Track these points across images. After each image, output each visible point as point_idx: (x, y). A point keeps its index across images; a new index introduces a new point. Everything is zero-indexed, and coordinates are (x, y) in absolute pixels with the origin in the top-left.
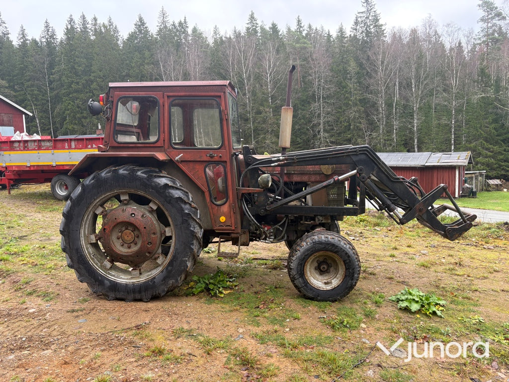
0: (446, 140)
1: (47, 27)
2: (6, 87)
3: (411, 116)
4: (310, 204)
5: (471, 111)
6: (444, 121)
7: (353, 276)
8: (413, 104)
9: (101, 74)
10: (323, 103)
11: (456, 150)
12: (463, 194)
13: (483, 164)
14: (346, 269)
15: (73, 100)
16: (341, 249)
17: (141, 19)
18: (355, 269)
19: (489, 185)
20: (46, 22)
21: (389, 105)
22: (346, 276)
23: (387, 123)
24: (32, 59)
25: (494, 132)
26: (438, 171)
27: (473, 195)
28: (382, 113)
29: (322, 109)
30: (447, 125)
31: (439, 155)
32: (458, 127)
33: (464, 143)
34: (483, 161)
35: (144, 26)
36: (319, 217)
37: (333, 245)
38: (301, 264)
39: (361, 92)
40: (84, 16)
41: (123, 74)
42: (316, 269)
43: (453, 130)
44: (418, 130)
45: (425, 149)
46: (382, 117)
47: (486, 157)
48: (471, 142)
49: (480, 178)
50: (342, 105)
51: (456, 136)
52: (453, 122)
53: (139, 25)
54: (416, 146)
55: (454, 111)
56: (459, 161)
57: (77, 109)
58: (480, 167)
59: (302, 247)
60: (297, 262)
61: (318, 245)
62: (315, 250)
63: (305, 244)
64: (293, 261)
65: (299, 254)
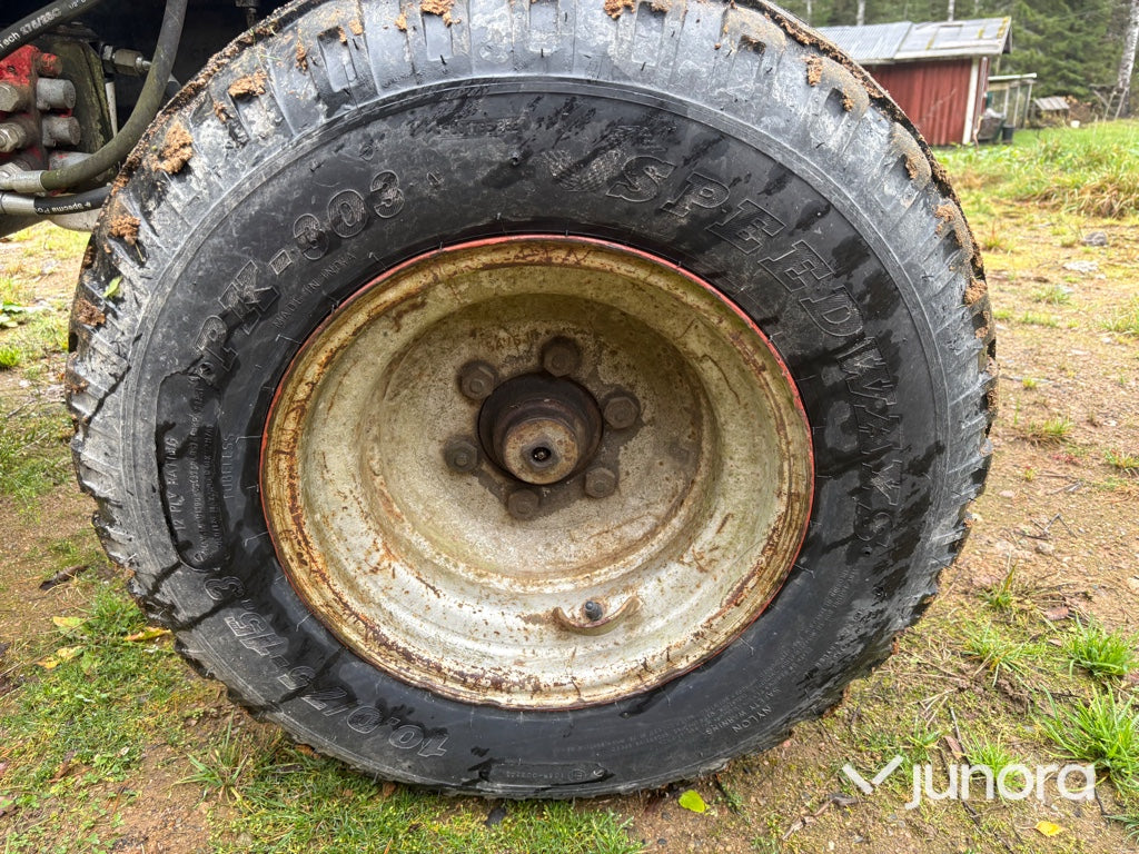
12: (981, 137)
16: (783, 175)
18: (942, 467)
19: (1038, 113)
26: (925, 73)
27: (1004, 138)
31: (931, 28)
56: (982, 42)
59: (175, 187)
60: (140, 425)
61: (405, 128)
62: (369, 220)
63: (211, 132)
64: (93, 404)
65: (145, 301)
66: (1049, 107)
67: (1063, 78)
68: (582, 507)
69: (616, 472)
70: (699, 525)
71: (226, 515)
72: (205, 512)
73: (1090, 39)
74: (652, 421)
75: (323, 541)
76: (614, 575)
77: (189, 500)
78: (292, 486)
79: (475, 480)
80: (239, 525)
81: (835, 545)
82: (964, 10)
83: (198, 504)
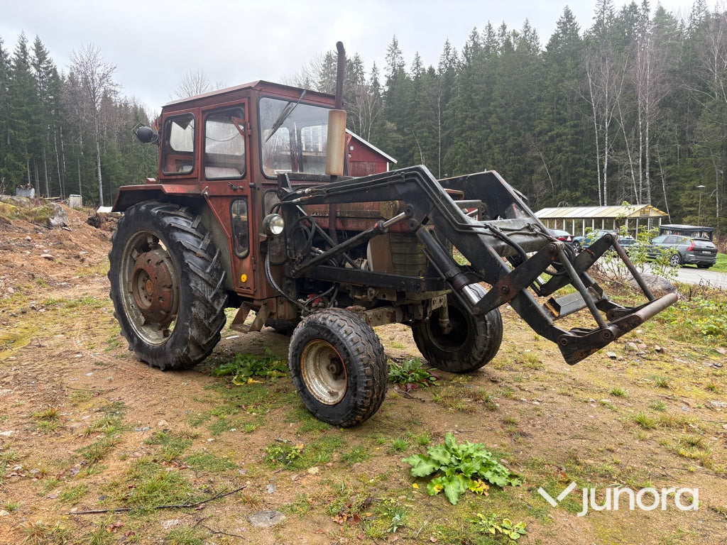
1: (447, 49)
2: (395, 131)
7: (355, 389)
9: (503, 102)
15: (465, 140)
17: (568, 14)
18: (357, 379)
20: (447, 43)
22: (348, 387)
24: (424, 93)
35: (572, 22)
38: (296, 356)
40: (490, 26)
41: (533, 97)
53: (563, 23)
57: (469, 152)
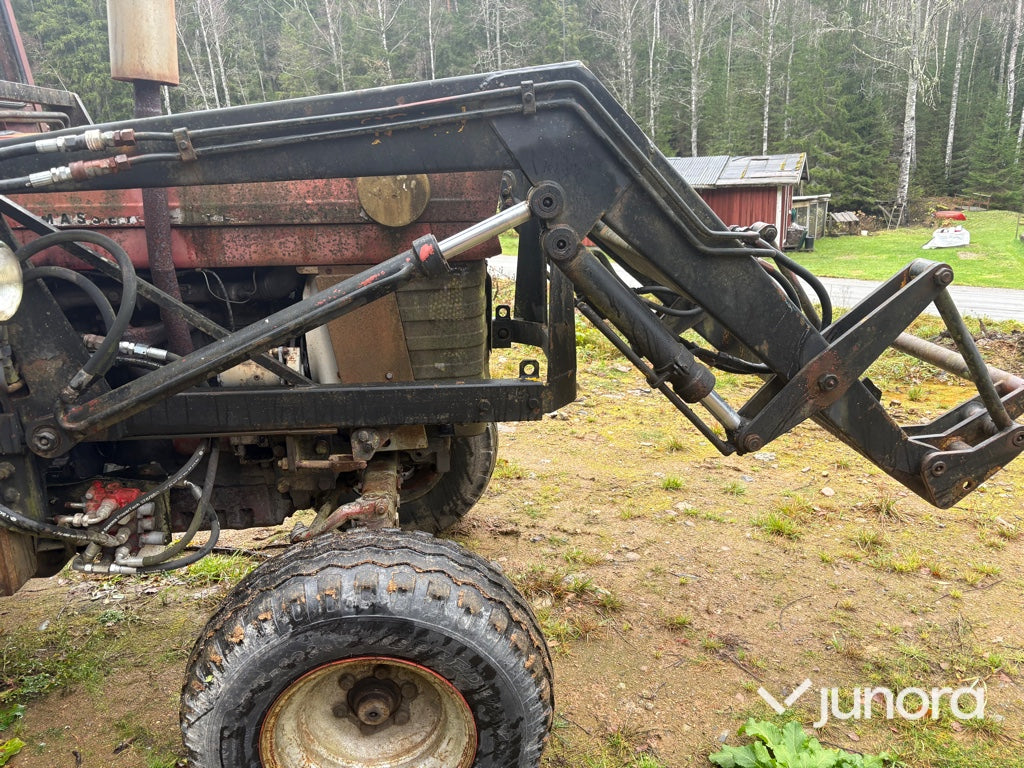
0: (752, 131)
3: (685, 79)
4: (328, 377)
5: (802, 68)
6: (750, 90)
7: (516, 753)
8: (690, 52)
10: (503, 48)
11: (772, 151)
12: (788, 245)
13: (820, 180)
14: (480, 726)
16: (448, 640)
18: (524, 725)
19: (835, 224)
21: (641, 55)
22: (478, 754)
23: (636, 94)
25: (844, 113)
26: (741, 197)
27: (806, 247)
28: (627, 73)
29: (500, 62)
30: (754, 99)
31: (744, 161)
32: (777, 103)
33: (786, 137)
34: (822, 174)
36: (365, 434)
37: (403, 627)
38: (240, 733)
39: (581, 24)
42: (337, 713)
43: (767, 110)
44: (700, 109)
45: (712, 150)
46: (627, 82)
47: (827, 166)
48: (800, 135)
49: (819, 210)
50: (543, 53)
51: (772, 122)
52: (768, 93)
54: (694, 145)
55: (769, 68)
56: (784, 174)
58: (815, 186)
59: (237, 648)
60: (215, 727)
61: (319, 633)
62: (306, 659)
63: (250, 629)
64: (196, 718)
65: (222, 686)
66: (842, 219)
67: (857, 190)
68: (394, 728)
69: (409, 713)
70: (441, 741)
71: (245, 757)
72: (237, 757)
73: (877, 160)
74: (423, 693)
75: (281, 760)
76: (408, 760)
77: (231, 753)
78: (271, 743)
79: (346, 720)
80: (249, 761)
81: (488, 754)
82: (776, 136)
83: (234, 754)
